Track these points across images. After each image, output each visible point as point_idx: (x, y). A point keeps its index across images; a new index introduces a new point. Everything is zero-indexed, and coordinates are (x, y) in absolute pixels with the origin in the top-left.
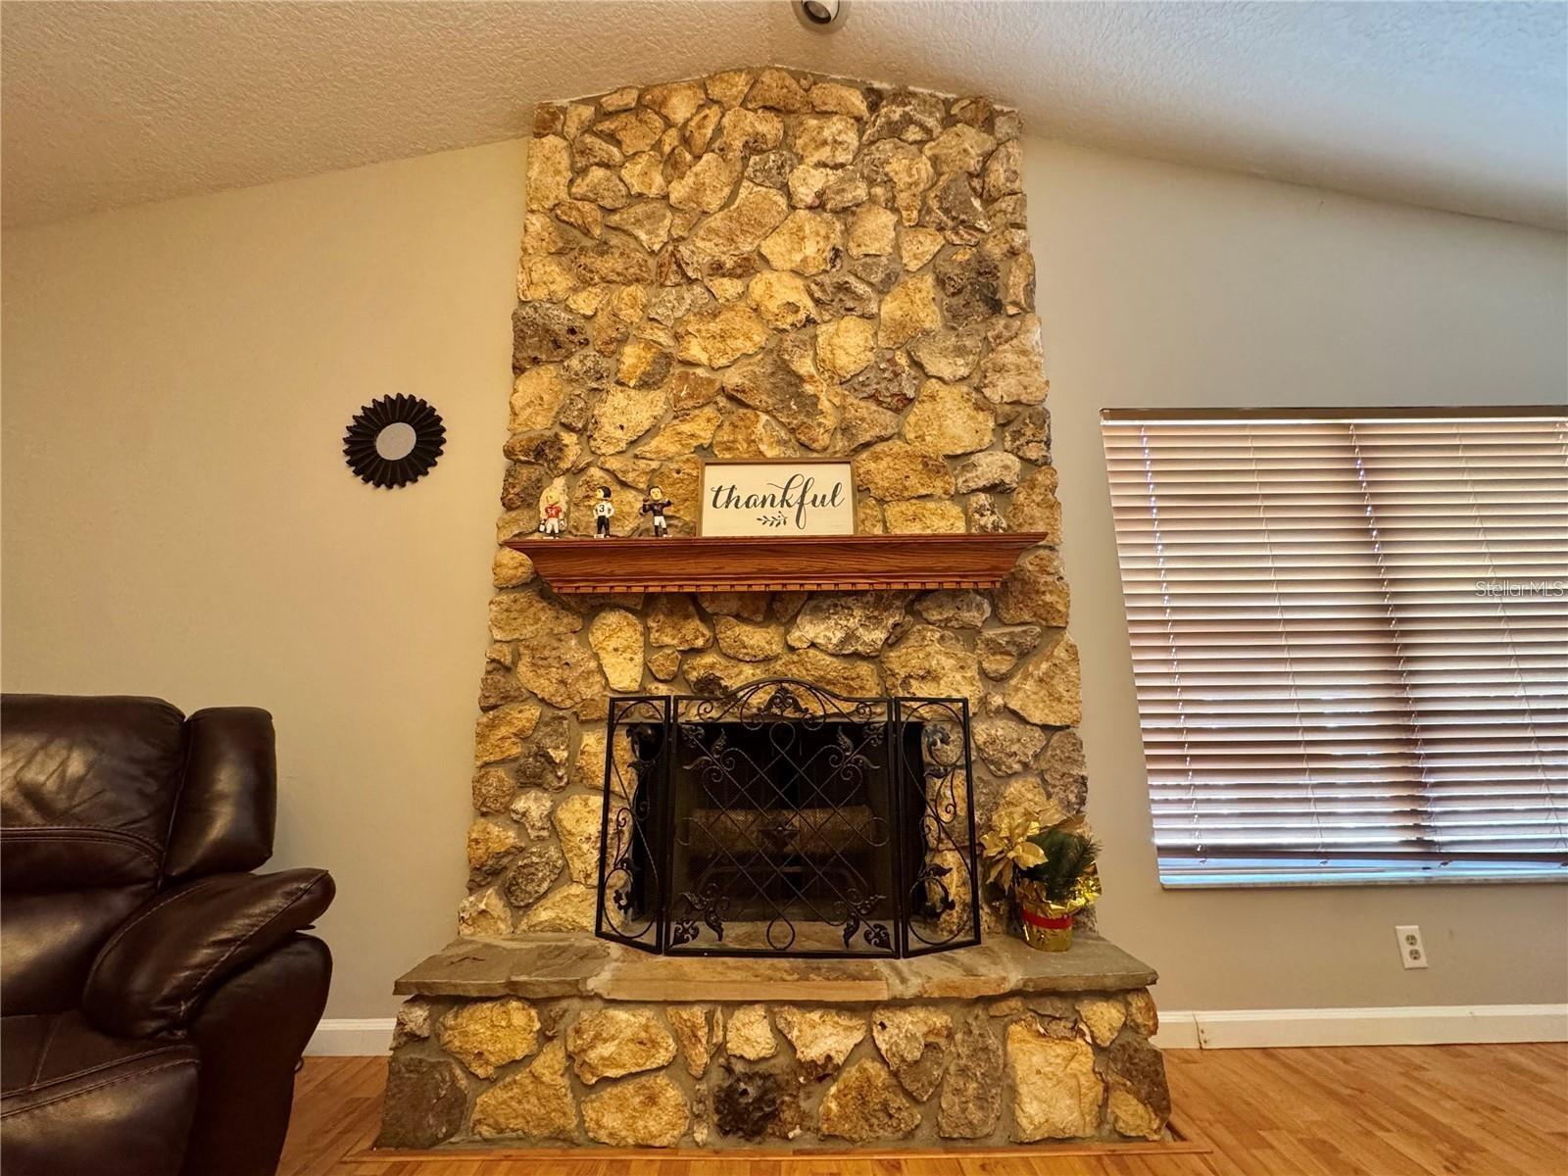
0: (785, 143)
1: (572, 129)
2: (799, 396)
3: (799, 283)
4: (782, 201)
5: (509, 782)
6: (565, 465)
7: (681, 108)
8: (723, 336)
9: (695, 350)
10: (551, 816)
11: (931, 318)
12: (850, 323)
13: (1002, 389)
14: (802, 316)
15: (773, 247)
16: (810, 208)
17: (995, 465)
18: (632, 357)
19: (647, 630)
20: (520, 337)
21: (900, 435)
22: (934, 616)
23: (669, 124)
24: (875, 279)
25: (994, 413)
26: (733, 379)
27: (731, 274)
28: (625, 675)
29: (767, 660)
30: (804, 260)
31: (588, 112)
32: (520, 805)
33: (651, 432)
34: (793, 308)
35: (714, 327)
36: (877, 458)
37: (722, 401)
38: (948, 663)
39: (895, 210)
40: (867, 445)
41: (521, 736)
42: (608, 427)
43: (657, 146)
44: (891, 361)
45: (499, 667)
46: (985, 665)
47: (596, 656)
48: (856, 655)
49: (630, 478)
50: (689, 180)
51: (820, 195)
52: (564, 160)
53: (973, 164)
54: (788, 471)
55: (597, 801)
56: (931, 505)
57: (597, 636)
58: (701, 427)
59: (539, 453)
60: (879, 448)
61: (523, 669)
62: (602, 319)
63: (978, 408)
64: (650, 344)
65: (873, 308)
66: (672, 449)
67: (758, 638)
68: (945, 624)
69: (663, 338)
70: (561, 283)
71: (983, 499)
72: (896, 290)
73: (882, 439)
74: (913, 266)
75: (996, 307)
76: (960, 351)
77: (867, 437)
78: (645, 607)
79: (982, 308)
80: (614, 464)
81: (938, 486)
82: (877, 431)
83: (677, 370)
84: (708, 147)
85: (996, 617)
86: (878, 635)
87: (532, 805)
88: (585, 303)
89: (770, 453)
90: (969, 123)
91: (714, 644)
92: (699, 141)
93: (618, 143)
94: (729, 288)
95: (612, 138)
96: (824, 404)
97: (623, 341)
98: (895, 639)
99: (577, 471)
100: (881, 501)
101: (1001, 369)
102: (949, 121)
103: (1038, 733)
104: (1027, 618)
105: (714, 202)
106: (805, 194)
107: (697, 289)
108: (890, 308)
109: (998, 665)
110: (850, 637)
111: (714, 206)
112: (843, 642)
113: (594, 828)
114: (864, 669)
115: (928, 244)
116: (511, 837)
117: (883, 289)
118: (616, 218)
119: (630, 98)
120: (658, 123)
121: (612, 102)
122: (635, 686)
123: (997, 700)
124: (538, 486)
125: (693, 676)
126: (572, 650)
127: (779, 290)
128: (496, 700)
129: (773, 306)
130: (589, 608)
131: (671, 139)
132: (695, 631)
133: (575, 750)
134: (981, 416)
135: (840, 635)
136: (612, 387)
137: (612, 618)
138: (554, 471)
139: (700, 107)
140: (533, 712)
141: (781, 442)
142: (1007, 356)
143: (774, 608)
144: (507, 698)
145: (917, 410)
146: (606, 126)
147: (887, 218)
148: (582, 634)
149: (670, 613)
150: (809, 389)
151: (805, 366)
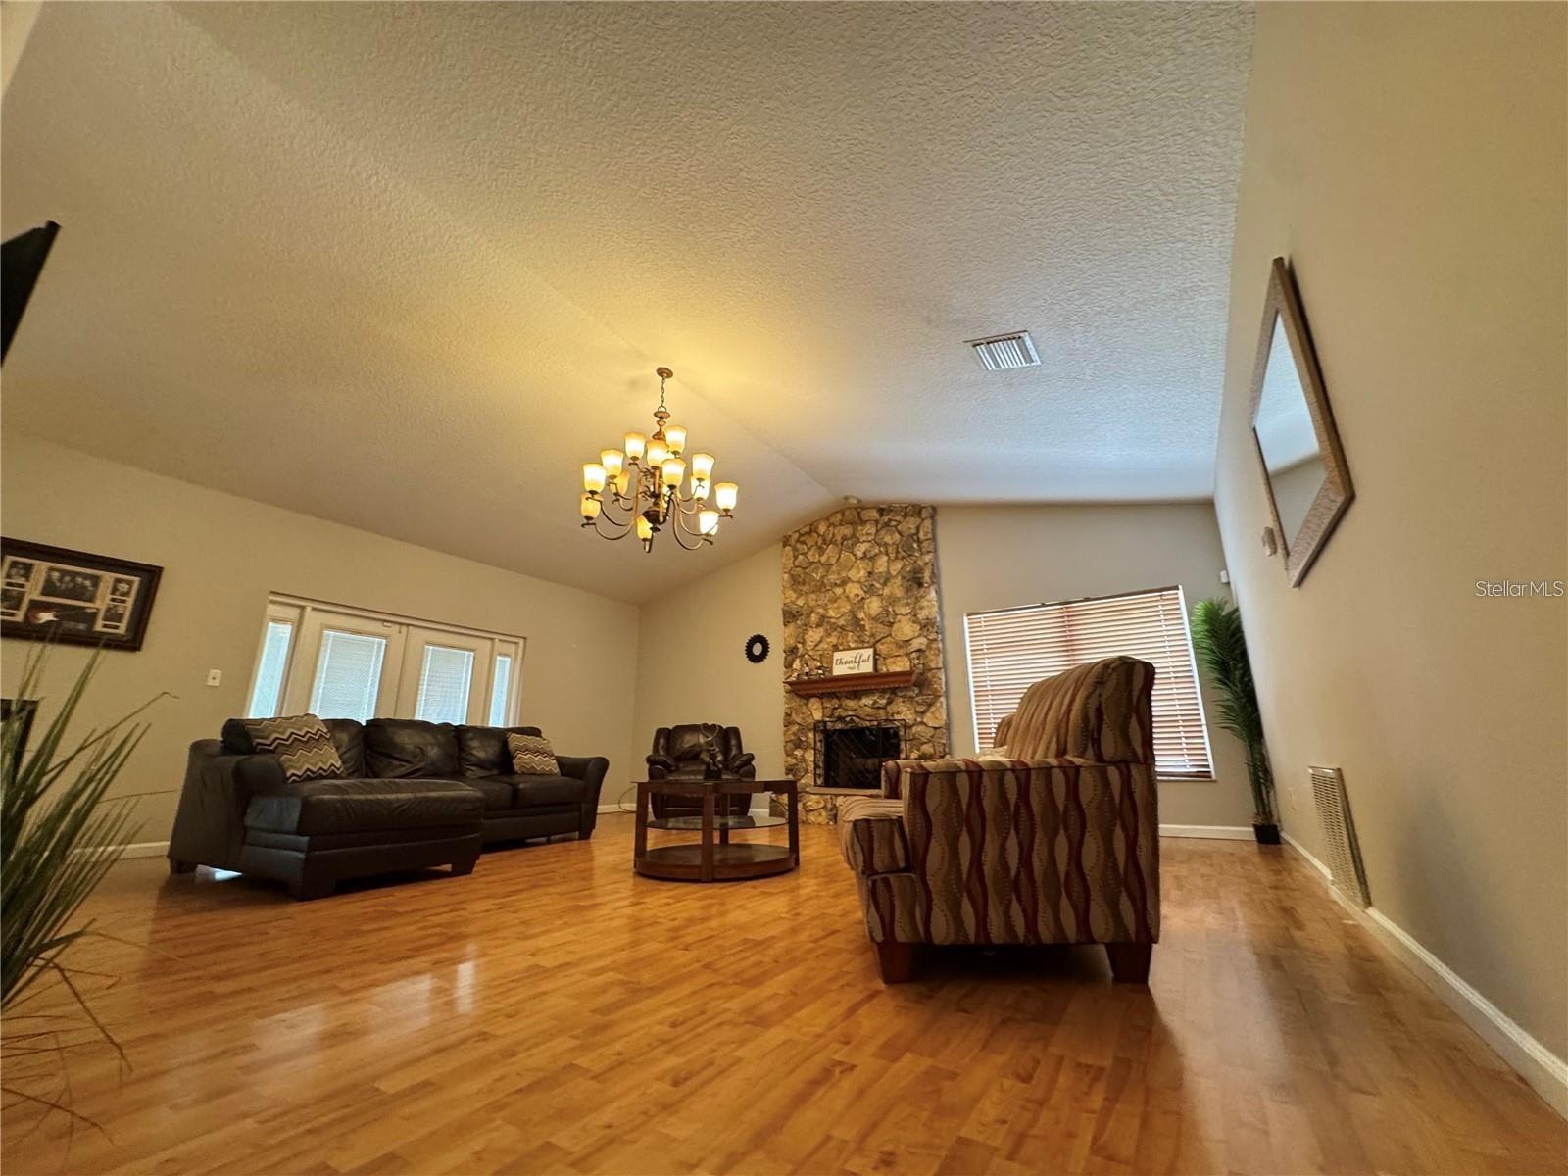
0: (853, 536)
1: (793, 543)
2: (860, 626)
3: (859, 586)
4: (852, 557)
5: (792, 746)
6: (799, 654)
7: (822, 529)
8: (838, 608)
9: (832, 613)
10: (802, 756)
11: (899, 593)
12: (874, 598)
13: (922, 615)
14: (860, 598)
15: (852, 574)
16: (862, 558)
17: (919, 643)
18: (814, 618)
19: (822, 703)
20: (784, 615)
21: (890, 635)
22: (899, 694)
23: (819, 535)
24: (881, 581)
25: (920, 624)
26: (841, 622)
27: (839, 586)
28: (818, 716)
29: (855, 710)
30: (860, 578)
31: (797, 535)
32: (795, 752)
33: (821, 641)
34: (857, 595)
35: (836, 605)
36: (882, 644)
37: (839, 630)
38: (905, 708)
39: (887, 554)
40: (879, 641)
41: (794, 734)
42: (808, 642)
43: (817, 543)
44: (887, 610)
45: (788, 715)
46: (918, 709)
47: (810, 711)
48: (879, 708)
49: (815, 657)
50: (826, 555)
51: (865, 553)
52: (791, 553)
53: (913, 531)
54: (856, 651)
55: (813, 751)
56: (898, 658)
57: (810, 705)
58: (833, 640)
59: (792, 651)
60: (883, 641)
61: (793, 715)
62: (805, 607)
63: (914, 622)
64: (818, 613)
65: (881, 592)
66: (826, 646)
67: (851, 703)
68: (904, 696)
69: (821, 610)
70: (794, 596)
71: (914, 655)
72: (889, 584)
73: (883, 638)
74: (894, 574)
75: (920, 585)
76: (908, 604)
77: (878, 638)
78: (821, 696)
79: (916, 586)
80: (811, 653)
81: (901, 652)
82: (882, 635)
83: (826, 620)
84: (831, 542)
85: (920, 693)
86: (884, 701)
87: (798, 752)
88: (800, 602)
89: (852, 645)
90: (912, 516)
91: (840, 706)
92: (828, 539)
93: (806, 544)
94: (839, 591)
95: (804, 543)
96: (867, 628)
97: (812, 612)
98: (889, 702)
99: (802, 656)
100: (885, 658)
101: (921, 608)
102: (905, 516)
103: (931, 730)
104: (930, 692)
105: (833, 561)
106: (860, 554)
107: (831, 592)
108: (886, 591)
109: (921, 709)
110: (875, 702)
111: (834, 562)
112: (873, 704)
113: (812, 758)
114: (882, 711)
115: (898, 565)
116: (794, 761)
117: (885, 584)
118: (807, 571)
119: (807, 529)
120: (816, 535)
121: (802, 532)
122: (820, 719)
123: (919, 720)
124: (793, 661)
125: (836, 715)
126: (804, 709)
127: (853, 590)
128: (788, 723)
129: (851, 596)
130: (807, 697)
131: (820, 541)
132: (835, 702)
133: (807, 737)
134: (915, 625)
135: (871, 702)
136: (810, 629)
137: (813, 700)
138: (796, 657)
139: (829, 527)
140: (796, 727)
141: (856, 641)
142: (924, 603)
143: (856, 695)
144: (790, 723)
145: (895, 626)
146: (802, 539)
147: (885, 558)
148: (806, 704)
149: (829, 697)
150: (862, 623)
151: (861, 615)
